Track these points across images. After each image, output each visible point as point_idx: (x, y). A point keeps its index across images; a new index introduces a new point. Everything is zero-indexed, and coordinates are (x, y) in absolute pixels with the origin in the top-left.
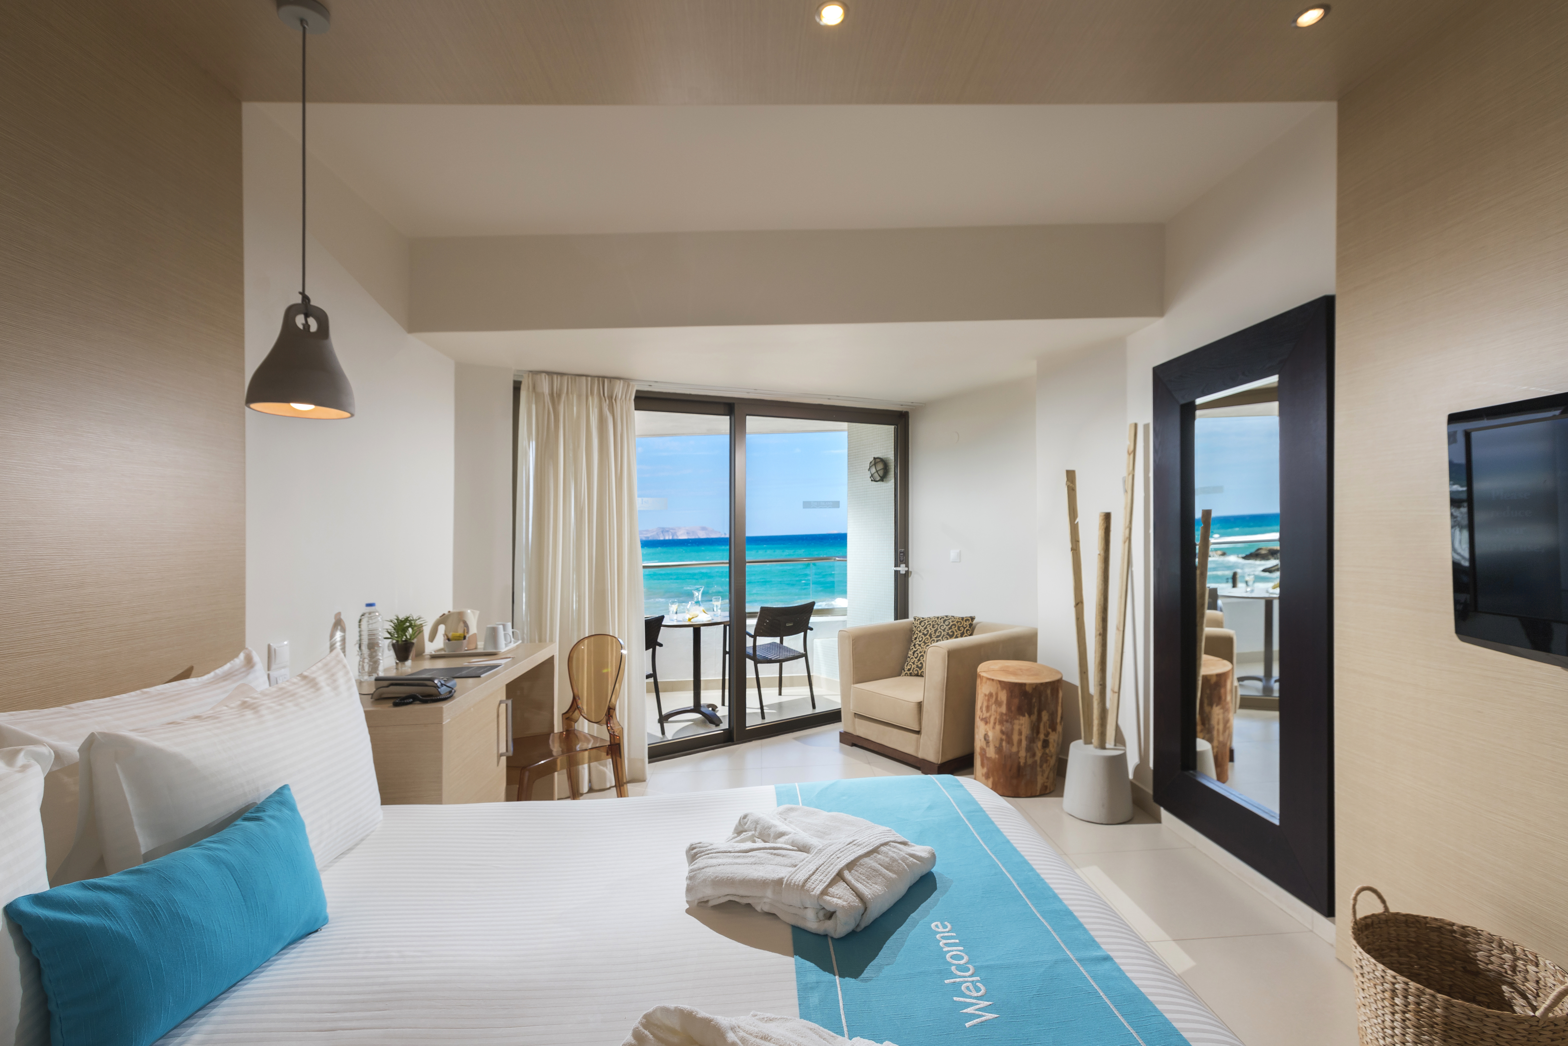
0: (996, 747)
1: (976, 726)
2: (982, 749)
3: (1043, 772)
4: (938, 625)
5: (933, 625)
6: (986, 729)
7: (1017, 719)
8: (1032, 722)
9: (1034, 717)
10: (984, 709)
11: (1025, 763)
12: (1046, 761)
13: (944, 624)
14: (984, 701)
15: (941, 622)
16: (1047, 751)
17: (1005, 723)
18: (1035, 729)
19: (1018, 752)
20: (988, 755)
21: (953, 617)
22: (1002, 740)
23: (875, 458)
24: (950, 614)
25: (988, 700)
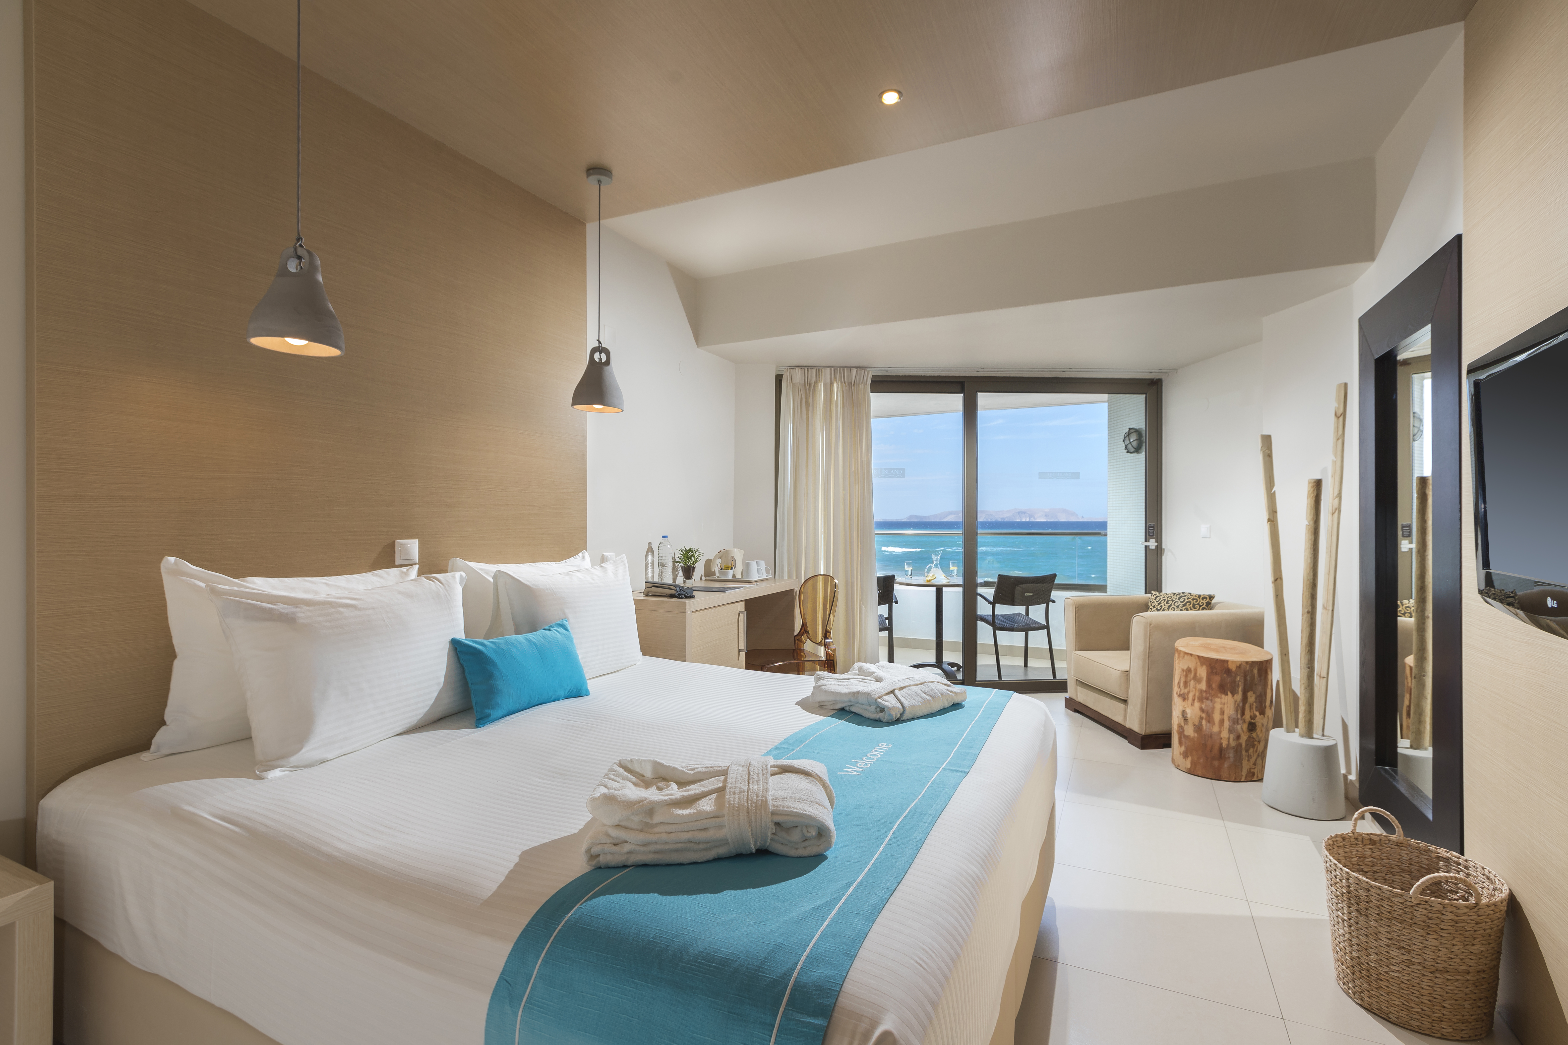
0: (1195, 725)
1: (1173, 703)
2: (1180, 727)
3: (1249, 757)
4: (1173, 601)
5: (1168, 601)
6: (1184, 706)
7: (1218, 697)
8: (1236, 701)
9: (1239, 697)
10: (1182, 684)
11: (1228, 745)
12: (1253, 746)
13: (1178, 601)
14: (1182, 677)
15: (1176, 598)
16: (1254, 735)
17: (1204, 700)
18: (1241, 709)
19: (1220, 732)
20: (1186, 733)
21: (1190, 594)
22: (1201, 718)
23: (1130, 429)
24: (1187, 591)
25: (1186, 676)
